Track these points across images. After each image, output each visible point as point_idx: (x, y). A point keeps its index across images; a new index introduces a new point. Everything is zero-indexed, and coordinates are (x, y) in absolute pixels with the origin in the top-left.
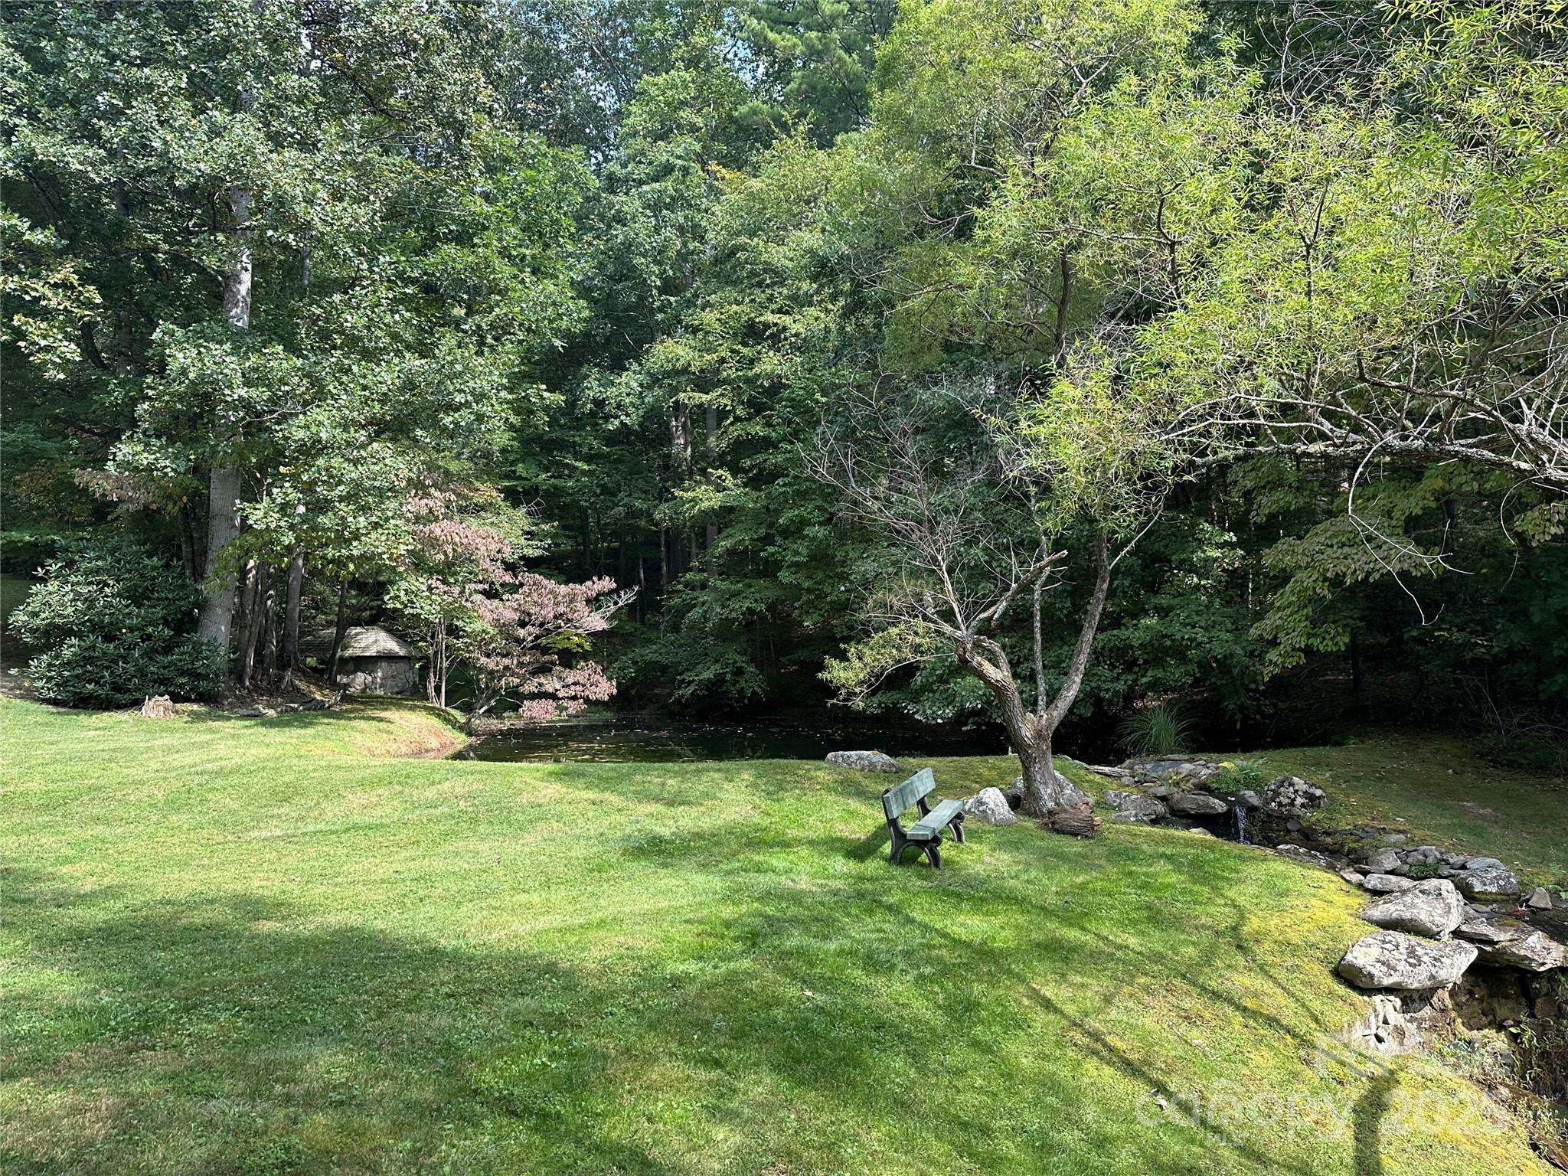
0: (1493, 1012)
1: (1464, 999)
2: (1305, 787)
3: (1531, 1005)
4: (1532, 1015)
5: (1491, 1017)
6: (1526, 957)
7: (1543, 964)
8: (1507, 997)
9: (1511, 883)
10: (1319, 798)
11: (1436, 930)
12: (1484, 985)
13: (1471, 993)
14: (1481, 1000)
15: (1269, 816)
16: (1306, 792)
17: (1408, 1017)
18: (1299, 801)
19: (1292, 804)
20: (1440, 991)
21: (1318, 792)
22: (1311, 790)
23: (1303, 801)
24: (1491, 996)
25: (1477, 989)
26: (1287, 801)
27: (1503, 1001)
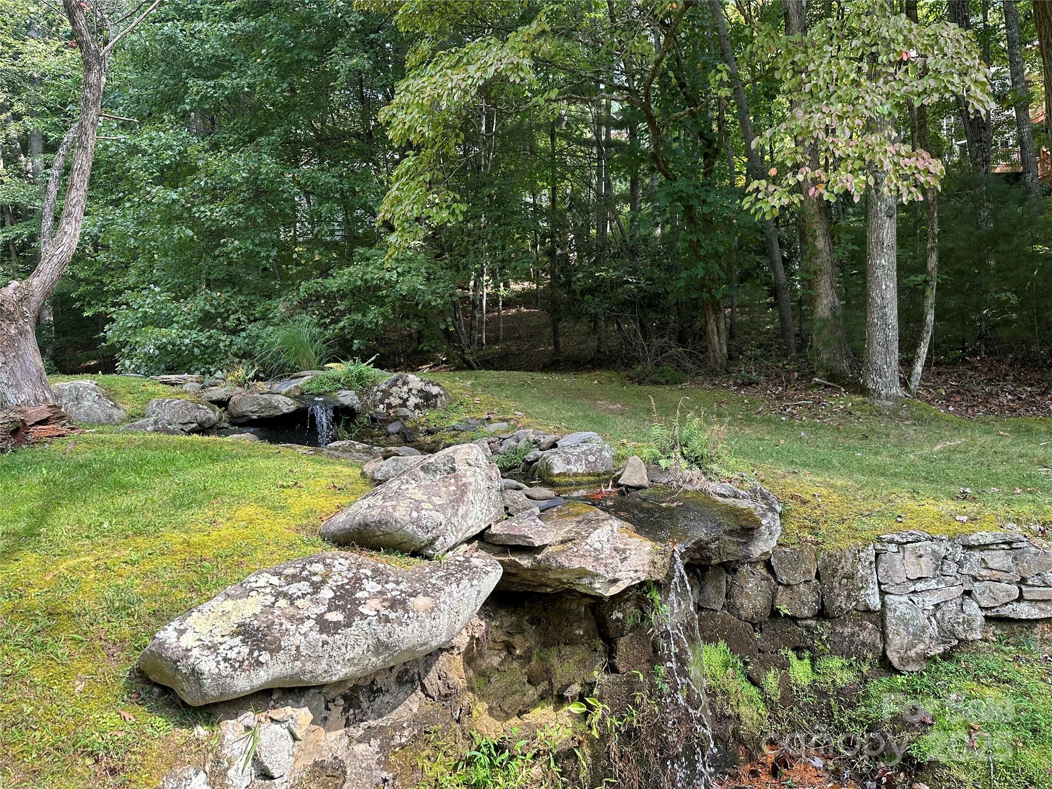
0: (548, 674)
1: (495, 661)
2: (420, 385)
3: (611, 652)
4: (612, 669)
5: (544, 686)
6: (582, 573)
7: (615, 581)
8: (572, 642)
9: (602, 458)
10: (436, 396)
11: (425, 537)
12: (530, 629)
13: (509, 648)
14: (526, 658)
15: (374, 420)
16: (420, 391)
17: (358, 731)
18: (413, 401)
19: (404, 405)
20: (443, 658)
21: (435, 390)
22: (427, 388)
23: (418, 400)
24: (546, 645)
25: (517, 640)
26: (400, 401)
27: (567, 650)
